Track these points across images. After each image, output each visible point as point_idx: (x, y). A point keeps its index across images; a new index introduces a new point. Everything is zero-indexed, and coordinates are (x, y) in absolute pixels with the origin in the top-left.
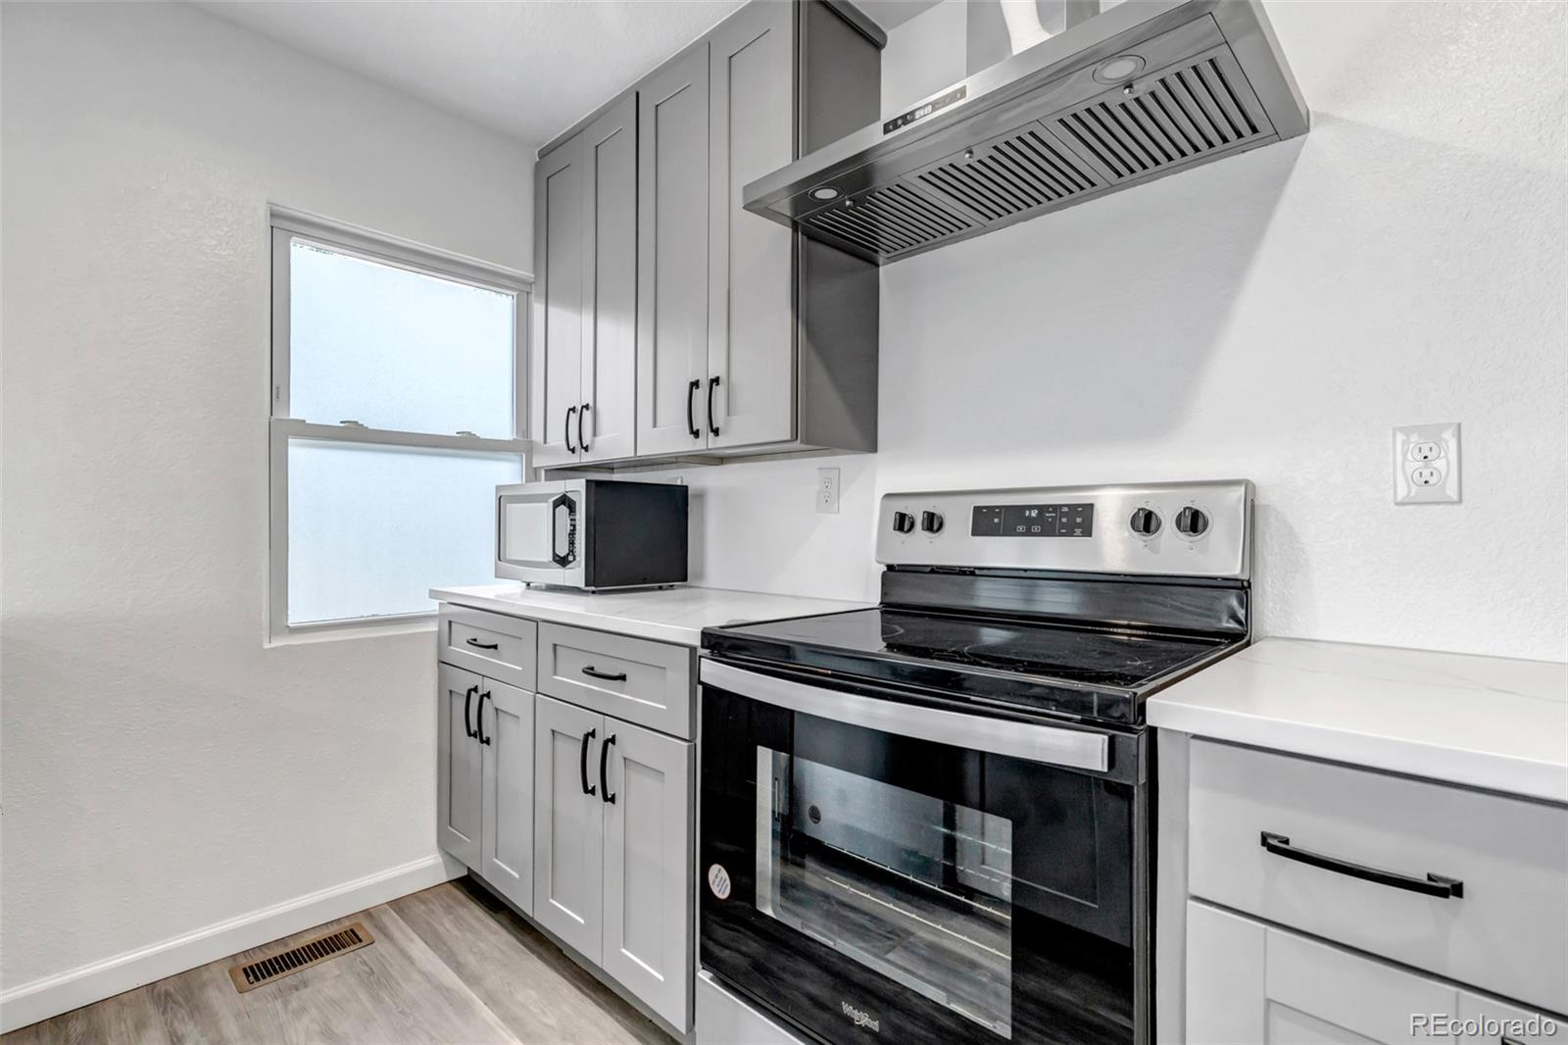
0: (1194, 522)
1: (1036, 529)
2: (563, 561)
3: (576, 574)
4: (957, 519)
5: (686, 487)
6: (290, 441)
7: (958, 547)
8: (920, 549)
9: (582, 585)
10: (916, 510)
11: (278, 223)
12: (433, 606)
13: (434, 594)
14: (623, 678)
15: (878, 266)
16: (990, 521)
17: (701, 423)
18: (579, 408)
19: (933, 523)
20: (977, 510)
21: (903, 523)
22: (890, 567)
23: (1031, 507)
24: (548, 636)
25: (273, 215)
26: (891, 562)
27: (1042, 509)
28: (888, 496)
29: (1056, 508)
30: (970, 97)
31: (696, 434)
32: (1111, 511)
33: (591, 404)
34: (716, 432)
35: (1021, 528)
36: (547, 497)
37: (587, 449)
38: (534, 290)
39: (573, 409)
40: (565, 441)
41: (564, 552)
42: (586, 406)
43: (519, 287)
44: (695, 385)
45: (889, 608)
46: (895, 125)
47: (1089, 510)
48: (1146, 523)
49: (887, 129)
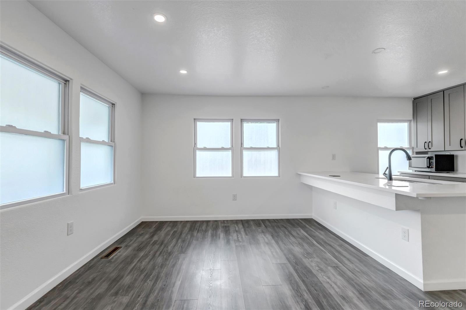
5: (454, 155)
6: (379, 150)
18: (428, 142)
31: (462, 147)
36: (425, 157)
37: (430, 149)
38: (412, 121)
39: (426, 142)
40: (424, 147)
41: (428, 166)
42: (430, 142)
43: (409, 121)
44: (461, 139)
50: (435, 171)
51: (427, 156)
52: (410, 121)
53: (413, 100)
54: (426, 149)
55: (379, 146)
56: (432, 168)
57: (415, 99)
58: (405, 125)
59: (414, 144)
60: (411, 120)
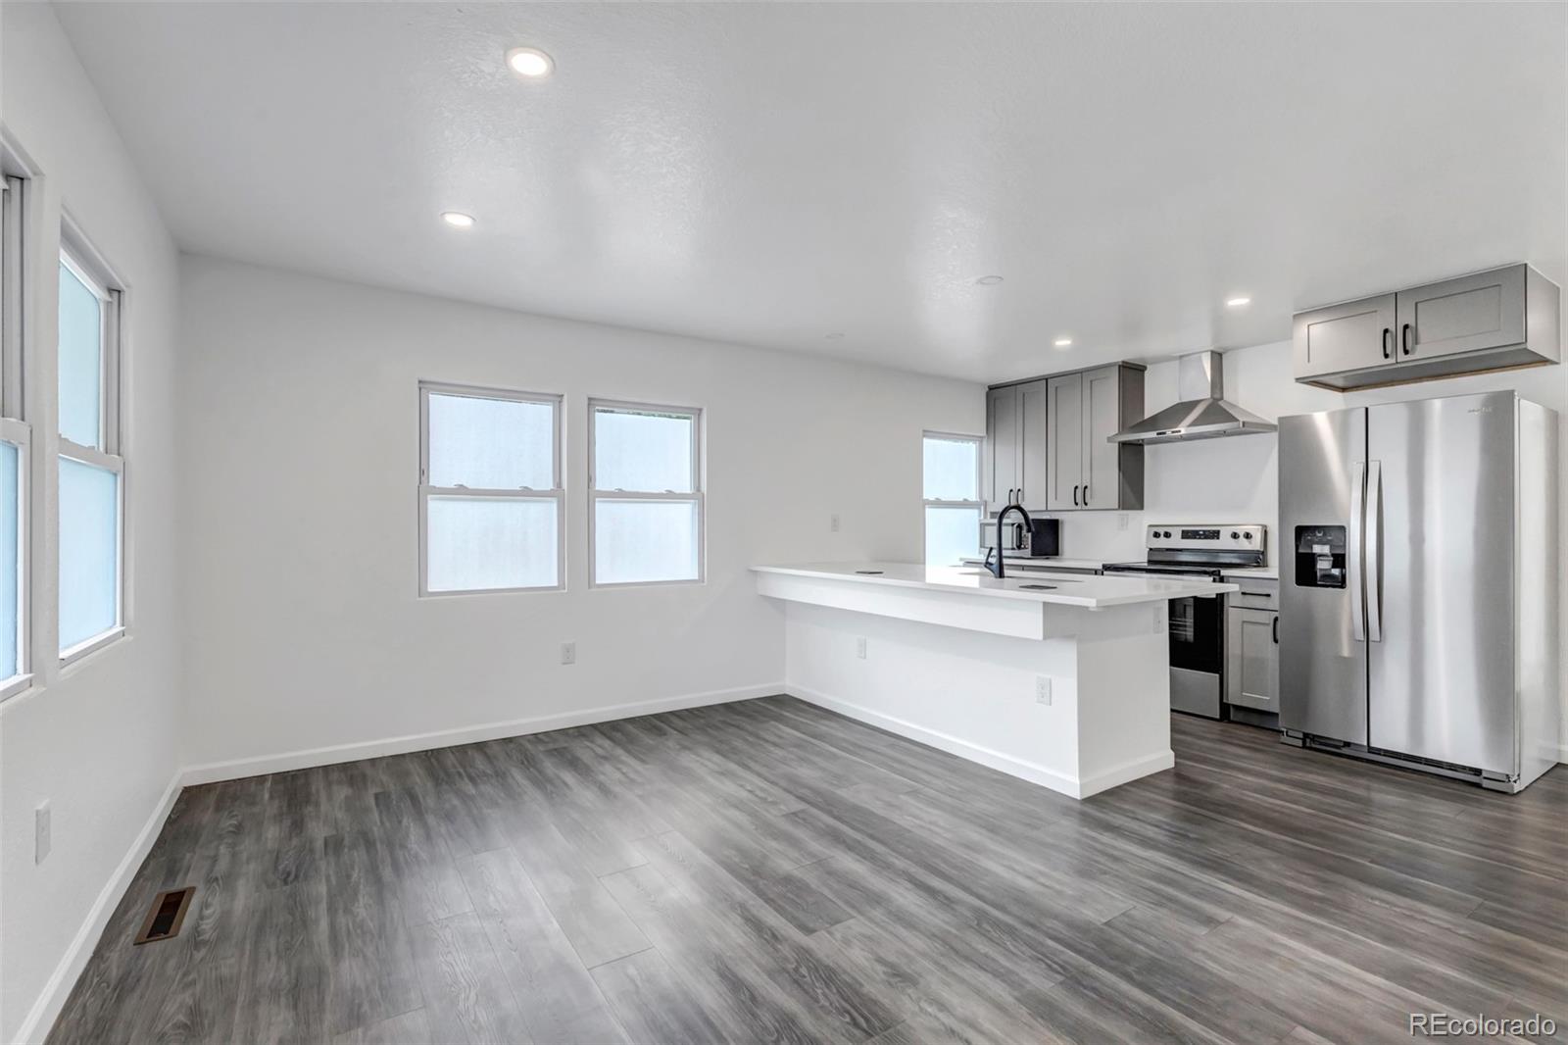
0: (1248, 536)
1: (1202, 537)
2: (1019, 547)
3: (1028, 552)
4: (1176, 533)
5: (1059, 520)
6: (925, 507)
7: (1176, 542)
8: (1162, 543)
9: (1029, 556)
10: (1162, 531)
13: (961, 559)
16: (1186, 535)
17: (1079, 499)
18: (1015, 491)
19: (1167, 535)
20: (1183, 531)
21: (1156, 535)
22: (1151, 549)
23: (1200, 531)
25: (921, 431)
26: (1151, 547)
27: (1204, 531)
28: (1150, 526)
29: (1208, 531)
31: (1077, 504)
32: (1225, 533)
33: (1022, 489)
34: (1086, 504)
35: (1197, 537)
36: (1012, 525)
38: (985, 443)
39: (1012, 490)
40: (1009, 502)
41: (1019, 544)
42: (1019, 490)
43: (979, 439)
44: (1076, 488)
45: (1150, 562)
46: (1160, 434)
47: (1218, 532)
48: (1235, 536)
49: (1158, 434)
50: (1032, 556)
52: (981, 439)
53: (987, 390)
55: (926, 496)
56: (1025, 548)
57: (991, 388)
58: (972, 448)
59: (988, 496)
60: (983, 438)
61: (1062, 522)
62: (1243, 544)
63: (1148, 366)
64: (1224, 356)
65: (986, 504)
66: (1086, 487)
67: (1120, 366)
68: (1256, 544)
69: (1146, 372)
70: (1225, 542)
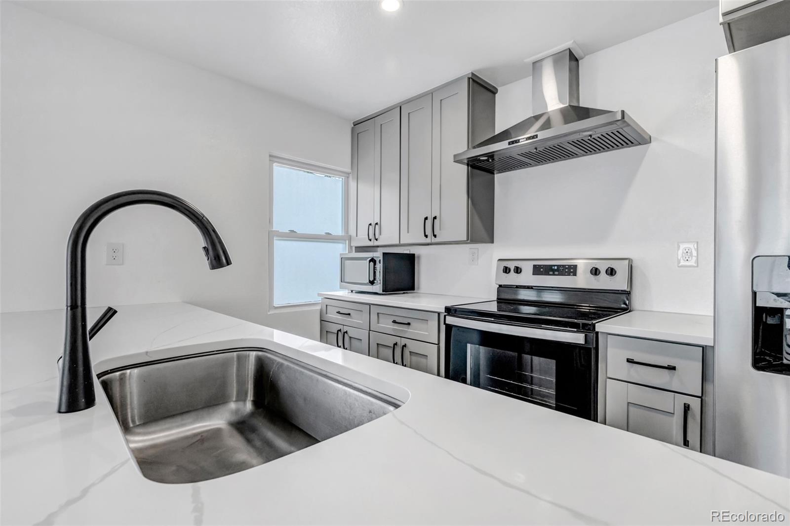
0: (611, 272)
1: (556, 273)
2: (372, 283)
3: (378, 288)
4: (527, 268)
5: (414, 254)
6: (275, 238)
7: (527, 278)
8: (512, 279)
9: (381, 292)
10: (512, 265)
11: (272, 159)
12: (319, 299)
13: (319, 295)
14: (409, 324)
15: (494, 174)
16: (538, 270)
17: (429, 231)
18: (373, 224)
19: (518, 270)
20: (535, 266)
21: (506, 270)
22: (500, 286)
23: (554, 266)
24: (374, 310)
25: (270, 156)
26: (500, 284)
27: (558, 266)
28: (499, 260)
29: (563, 266)
30: (539, 138)
31: (426, 236)
32: (583, 267)
33: (379, 223)
34: (435, 236)
35: (551, 273)
36: (365, 259)
37: (377, 240)
38: (351, 176)
39: (370, 224)
40: (367, 236)
41: (372, 279)
42: (377, 224)
43: (345, 175)
44: (426, 218)
45: (500, 301)
46: (513, 143)
47: (575, 267)
48: (595, 272)
49: (509, 144)
50: (383, 292)
51: (370, 255)
52: (347, 175)
53: (353, 126)
54: (370, 240)
55: (276, 227)
56: (377, 284)
57: (356, 124)
59: (352, 230)
60: (349, 174)
61: (419, 257)
62: (604, 282)
63: (499, 89)
64: (580, 62)
65: (350, 239)
66: (435, 218)
67: (469, 78)
68: (619, 283)
69: (496, 95)
70: (582, 280)
